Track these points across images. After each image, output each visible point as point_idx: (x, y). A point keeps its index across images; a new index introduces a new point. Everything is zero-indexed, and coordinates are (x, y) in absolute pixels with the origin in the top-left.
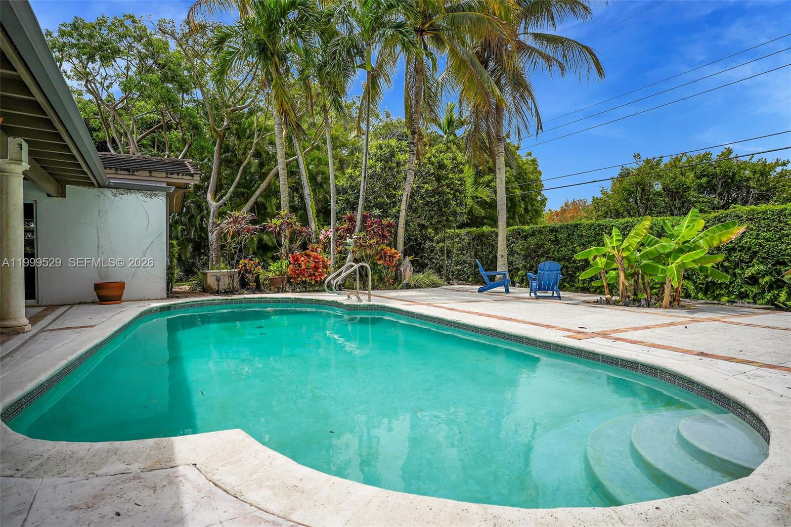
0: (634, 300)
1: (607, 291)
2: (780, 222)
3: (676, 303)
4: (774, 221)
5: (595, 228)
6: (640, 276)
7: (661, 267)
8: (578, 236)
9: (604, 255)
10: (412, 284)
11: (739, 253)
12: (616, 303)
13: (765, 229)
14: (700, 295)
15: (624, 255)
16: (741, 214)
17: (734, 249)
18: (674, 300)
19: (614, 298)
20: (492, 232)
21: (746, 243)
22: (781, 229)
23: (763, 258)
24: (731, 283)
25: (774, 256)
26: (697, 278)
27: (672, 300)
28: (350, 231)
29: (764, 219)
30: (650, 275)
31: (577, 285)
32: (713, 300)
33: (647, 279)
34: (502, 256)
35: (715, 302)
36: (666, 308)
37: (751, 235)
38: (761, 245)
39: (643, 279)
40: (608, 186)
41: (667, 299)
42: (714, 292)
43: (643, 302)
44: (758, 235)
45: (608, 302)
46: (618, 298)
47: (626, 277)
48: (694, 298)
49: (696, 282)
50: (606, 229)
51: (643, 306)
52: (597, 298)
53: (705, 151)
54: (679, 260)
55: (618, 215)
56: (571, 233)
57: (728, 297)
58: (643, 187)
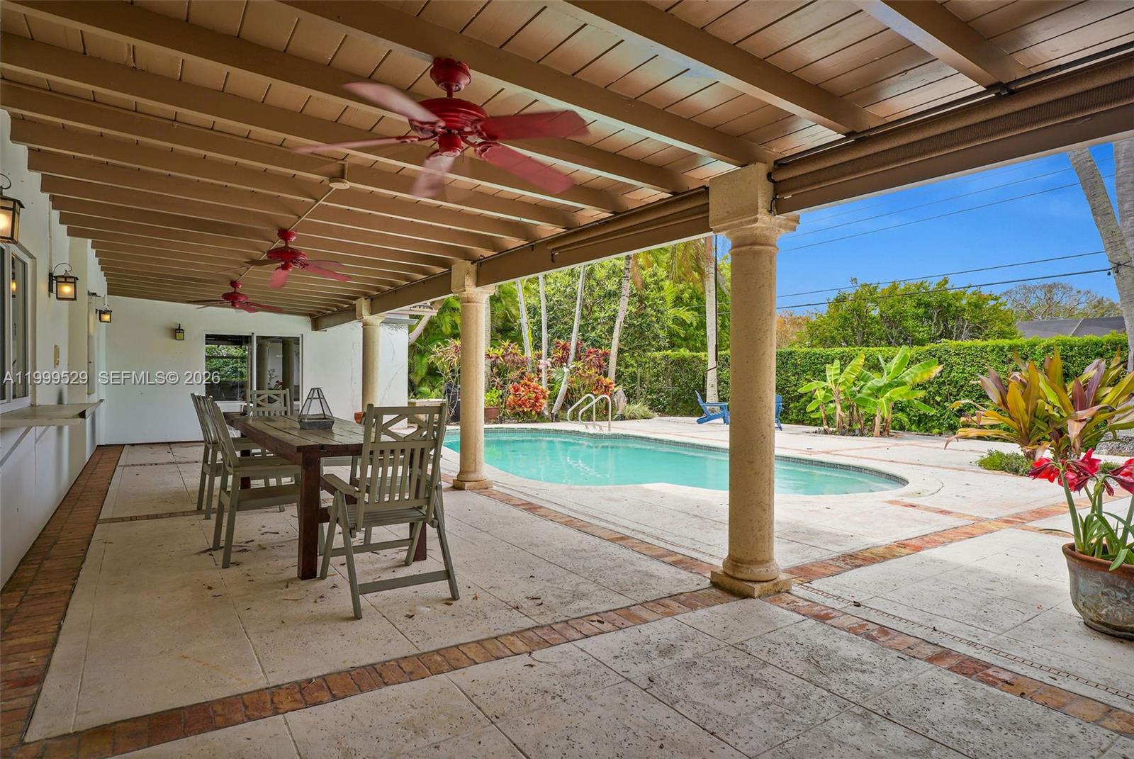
0: (849, 430)
1: (825, 422)
2: (982, 358)
3: (886, 433)
4: (977, 357)
5: (810, 357)
6: (855, 408)
7: (873, 400)
8: (792, 364)
9: (824, 388)
10: (627, 415)
11: (947, 387)
12: (832, 433)
13: (970, 364)
14: (914, 427)
15: (841, 389)
16: (949, 349)
17: (944, 383)
18: (884, 430)
19: (831, 429)
20: (694, 357)
21: (954, 377)
22: (983, 365)
23: (969, 392)
24: (941, 415)
25: (977, 390)
26: (910, 410)
27: (882, 430)
28: (563, 360)
29: (969, 354)
30: (864, 407)
31: (791, 417)
32: (925, 432)
33: (861, 411)
34: (712, 386)
35: (927, 433)
36: (876, 437)
37: (958, 369)
38: (966, 379)
39: (858, 412)
40: (824, 309)
41: (877, 429)
42: (926, 424)
43: (857, 432)
44: (964, 369)
45: (826, 432)
46: (834, 429)
47: (842, 409)
48: (908, 430)
49: (910, 414)
50: (822, 358)
51: (857, 435)
52: (816, 428)
53: (921, 280)
54: (888, 395)
55: (834, 342)
56: (785, 361)
57: (939, 429)
58: (859, 314)
